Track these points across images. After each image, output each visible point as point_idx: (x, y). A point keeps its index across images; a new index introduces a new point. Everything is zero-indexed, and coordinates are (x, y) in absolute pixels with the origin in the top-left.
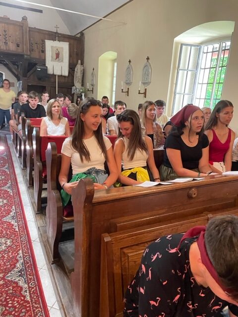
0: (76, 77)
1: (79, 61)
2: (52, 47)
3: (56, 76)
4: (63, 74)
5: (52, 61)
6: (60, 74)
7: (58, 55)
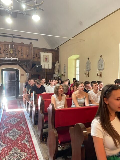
0: (56, 69)
1: (57, 61)
2: (44, 55)
3: (45, 69)
4: (49, 68)
5: (43, 62)
6: (48, 68)
7: (46, 59)
